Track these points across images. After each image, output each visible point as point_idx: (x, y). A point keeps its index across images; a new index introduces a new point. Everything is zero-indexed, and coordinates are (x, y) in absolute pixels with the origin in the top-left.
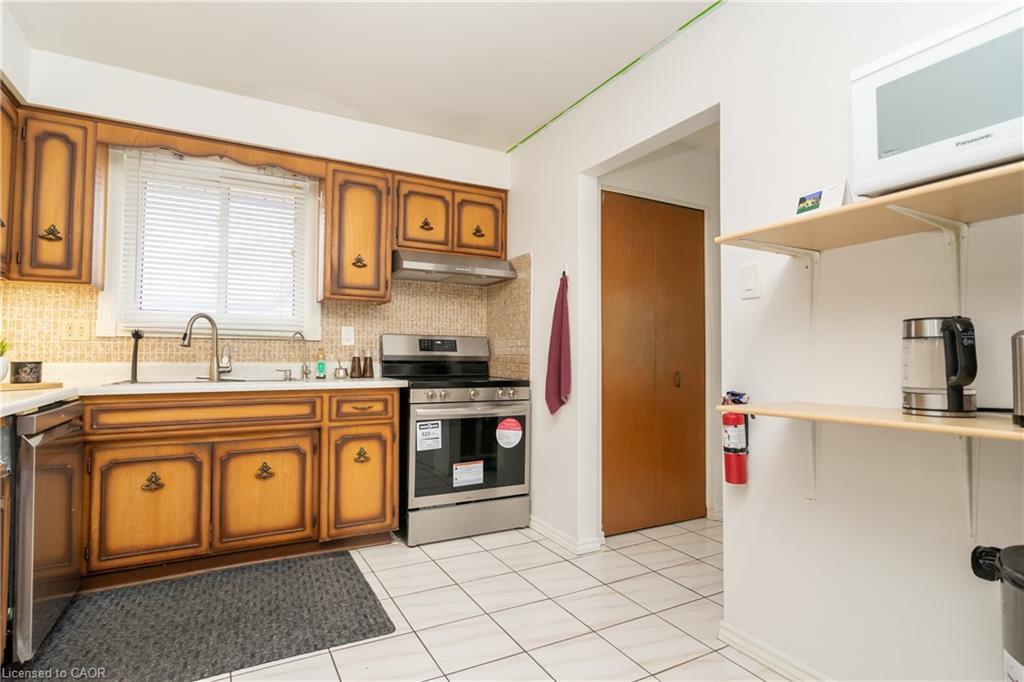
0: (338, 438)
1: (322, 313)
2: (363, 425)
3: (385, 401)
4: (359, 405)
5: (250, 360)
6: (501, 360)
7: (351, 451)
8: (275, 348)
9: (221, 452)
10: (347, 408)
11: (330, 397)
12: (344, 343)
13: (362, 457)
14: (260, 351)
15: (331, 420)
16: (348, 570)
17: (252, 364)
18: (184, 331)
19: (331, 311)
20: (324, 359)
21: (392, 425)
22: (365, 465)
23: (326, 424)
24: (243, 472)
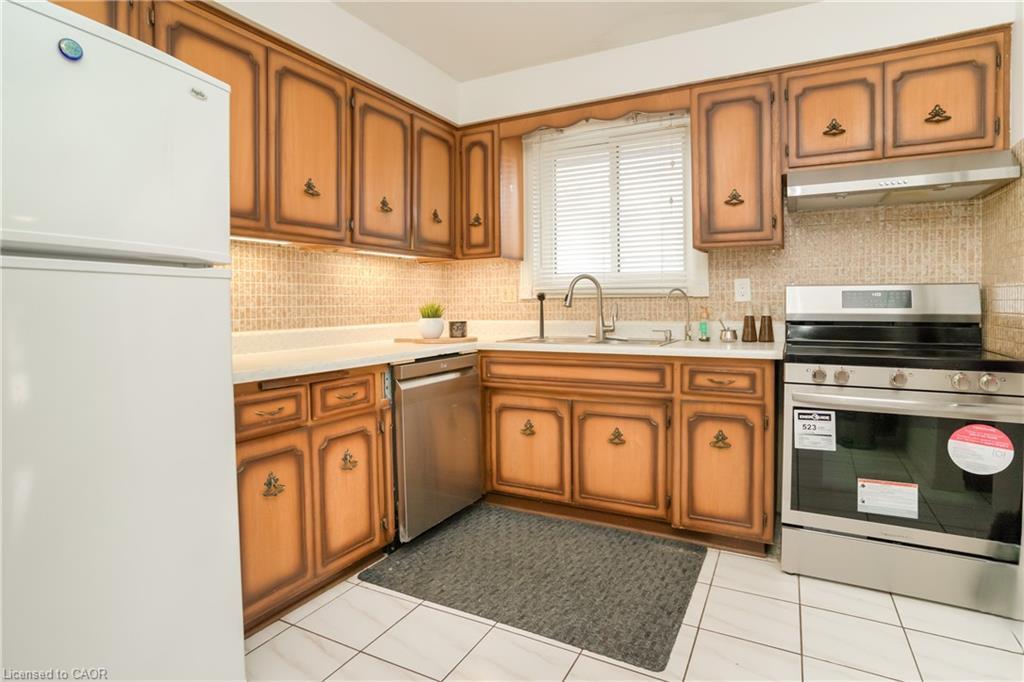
0: (691, 414)
1: (710, 265)
2: (722, 403)
3: (752, 377)
4: (717, 378)
5: (636, 319)
6: (1000, 322)
7: (707, 432)
8: (660, 306)
9: (579, 410)
10: (702, 380)
11: (682, 366)
12: (738, 298)
13: (721, 442)
14: (645, 309)
15: (682, 392)
16: (684, 571)
17: (638, 323)
18: (567, 292)
19: (721, 261)
20: (708, 318)
21: (763, 408)
22: (724, 452)
23: (677, 395)
24: (598, 432)
